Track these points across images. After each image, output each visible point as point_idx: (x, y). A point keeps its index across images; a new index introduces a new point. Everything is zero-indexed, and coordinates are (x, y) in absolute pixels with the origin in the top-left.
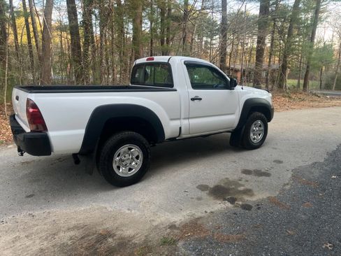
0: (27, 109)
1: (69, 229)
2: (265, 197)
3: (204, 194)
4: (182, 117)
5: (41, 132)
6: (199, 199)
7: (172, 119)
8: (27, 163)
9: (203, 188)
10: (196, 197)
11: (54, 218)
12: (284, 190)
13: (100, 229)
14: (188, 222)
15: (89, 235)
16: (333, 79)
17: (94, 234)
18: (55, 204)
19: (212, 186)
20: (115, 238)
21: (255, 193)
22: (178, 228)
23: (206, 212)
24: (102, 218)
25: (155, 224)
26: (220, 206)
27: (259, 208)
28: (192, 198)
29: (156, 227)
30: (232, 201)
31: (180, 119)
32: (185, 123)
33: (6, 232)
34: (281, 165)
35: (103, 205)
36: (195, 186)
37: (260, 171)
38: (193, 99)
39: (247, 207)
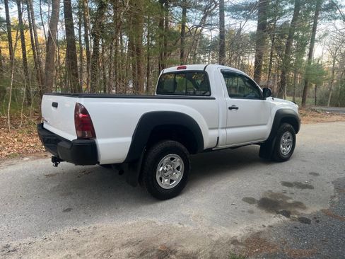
0: (75, 114)
1: (123, 245)
2: (319, 210)
3: (254, 207)
4: (220, 126)
5: (88, 139)
6: (251, 212)
7: (210, 129)
8: (52, 175)
9: (250, 201)
10: (246, 210)
11: (102, 234)
12: (333, 202)
13: (158, 245)
14: (249, 236)
15: (148, 252)
16: (327, 95)
17: (152, 251)
18: (97, 218)
19: (258, 198)
20: (177, 254)
21: (307, 206)
22: (241, 244)
23: (264, 226)
24: (154, 233)
25: (215, 239)
26: (275, 220)
27: (318, 222)
28: (243, 211)
29: (217, 242)
30: (287, 214)
31: (217, 128)
32: (222, 133)
33: (54, 250)
34: (319, 177)
35: (151, 220)
36: (240, 199)
37: (300, 183)
38: (230, 108)
39: (304, 220)
